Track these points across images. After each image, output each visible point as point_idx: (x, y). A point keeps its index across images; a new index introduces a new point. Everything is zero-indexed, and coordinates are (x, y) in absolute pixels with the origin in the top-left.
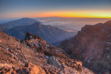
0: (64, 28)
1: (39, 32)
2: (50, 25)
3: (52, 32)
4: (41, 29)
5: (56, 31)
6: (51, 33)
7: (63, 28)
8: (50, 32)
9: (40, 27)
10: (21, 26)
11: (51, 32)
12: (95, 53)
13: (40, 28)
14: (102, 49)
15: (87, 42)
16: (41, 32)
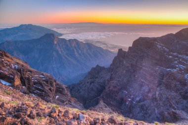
0: (105, 44)
1: (54, 53)
2: (75, 40)
3: (80, 52)
4: (58, 47)
5: (89, 51)
6: (77, 55)
7: (103, 44)
8: (76, 53)
9: (55, 43)
10: (16, 42)
11: (78, 52)
12: (144, 88)
13: (56, 45)
14: (157, 82)
15: (130, 68)
16: (57, 52)
